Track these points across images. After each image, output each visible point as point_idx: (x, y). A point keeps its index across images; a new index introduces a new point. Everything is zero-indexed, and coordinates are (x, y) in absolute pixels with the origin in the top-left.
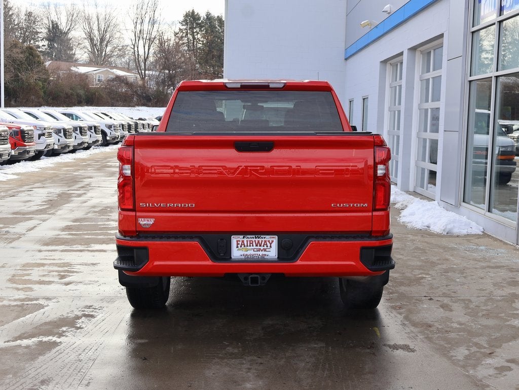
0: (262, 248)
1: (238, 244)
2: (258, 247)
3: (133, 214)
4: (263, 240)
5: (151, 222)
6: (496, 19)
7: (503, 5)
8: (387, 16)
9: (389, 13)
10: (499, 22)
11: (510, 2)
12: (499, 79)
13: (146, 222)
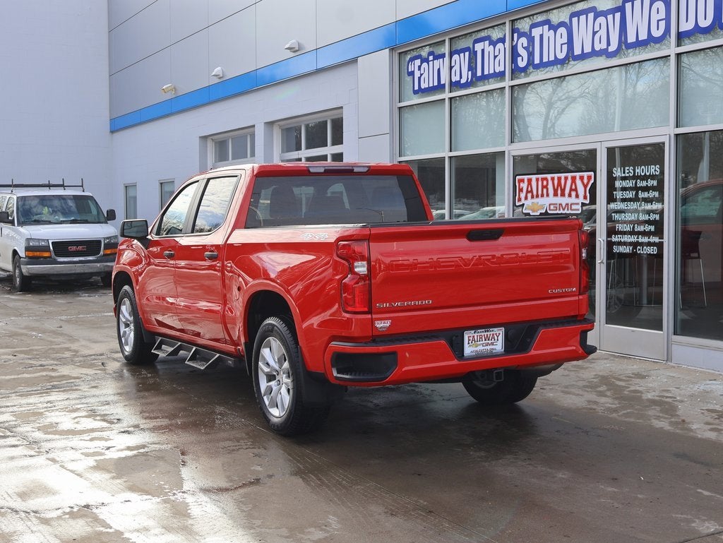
0: (490, 342)
1: (469, 340)
2: (487, 342)
3: (369, 316)
4: (492, 333)
5: (387, 324)
6: (446, 95)
7: (453, 80)
8: (216, 81)
9: (220, 78)
10: (451, 99)
11: (468, 79)
12: (453, 160)
13: (382, 325)
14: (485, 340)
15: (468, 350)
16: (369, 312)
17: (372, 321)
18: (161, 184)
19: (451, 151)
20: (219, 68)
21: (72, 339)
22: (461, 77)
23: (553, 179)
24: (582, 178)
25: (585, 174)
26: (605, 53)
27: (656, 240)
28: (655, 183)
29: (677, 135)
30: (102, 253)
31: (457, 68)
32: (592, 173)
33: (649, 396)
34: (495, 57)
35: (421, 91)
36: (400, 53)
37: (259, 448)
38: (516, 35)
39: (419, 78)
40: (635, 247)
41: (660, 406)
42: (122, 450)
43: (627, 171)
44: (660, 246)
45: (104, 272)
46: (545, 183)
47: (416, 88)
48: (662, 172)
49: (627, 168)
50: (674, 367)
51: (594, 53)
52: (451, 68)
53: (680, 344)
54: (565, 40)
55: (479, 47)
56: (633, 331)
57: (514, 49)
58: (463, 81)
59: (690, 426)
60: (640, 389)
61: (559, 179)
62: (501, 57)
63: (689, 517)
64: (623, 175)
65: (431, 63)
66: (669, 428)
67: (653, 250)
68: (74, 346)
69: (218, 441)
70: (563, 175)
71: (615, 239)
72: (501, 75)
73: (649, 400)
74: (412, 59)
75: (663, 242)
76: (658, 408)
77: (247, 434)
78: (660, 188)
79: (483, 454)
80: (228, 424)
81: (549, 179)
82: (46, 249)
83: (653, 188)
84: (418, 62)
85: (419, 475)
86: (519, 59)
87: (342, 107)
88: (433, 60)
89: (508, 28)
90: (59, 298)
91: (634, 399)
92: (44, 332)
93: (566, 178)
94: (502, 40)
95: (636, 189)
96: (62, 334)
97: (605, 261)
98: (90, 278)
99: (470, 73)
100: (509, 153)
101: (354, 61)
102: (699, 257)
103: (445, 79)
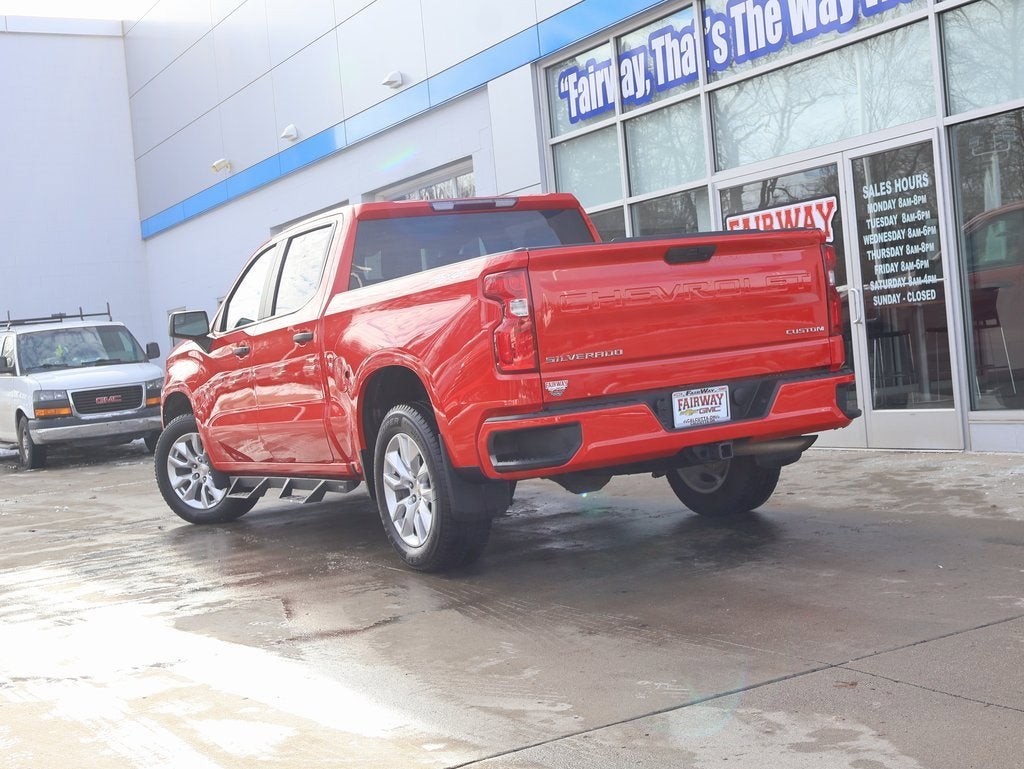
0: (710, 407)
1: (680, 405)
2: (706, 406)
3: (536, 376)
4: (711, 394)
5: (563, 385)
6: (618, 117)
7: (626, 96)
8: (289, 144)
9: (293, 140)
10: (624, 122)
11: (646, 91)
12: (635, 208)
13: (556, 387)
14: (703, 404)
15: (681, 419)
16: (537, 370)
17: (542, 382)
19: (630, 196)
20: (292, 125)
21: (112, 508)
22: (636, 90)
23: (779, 214)
24: (819, 207)
25: (824, 201)
26: (836, 26)
27: (933, 279)
28: (924, 199)
29: (948, 127)
30: (143, 404)
31: (629, 78)
32: (834, 198)
33: (943, 487)
34: (682, 54)
35: (578, 118)
36: (547, 69)
37: (394, 587)
38: (708, 20)
39: (577, 100)
40: (904, 295)
41: (959, 495)
42: (199, 607)
43: (882, 188)
44: (939, 287)
45: (150, 431)
46: (768, 221)
47: (574, 114)
48: (933, 186)
49: (882, 184)
50: (976, 456)
51: (821, 29)
52: (621, 78)
53: (979, 422)
54: (778, 16)
55: (657, 44)
57: (707, 40)
58: (640, 95)
59: (1005, 510)
60: (929, 481)
61: (788, 213)
62: (690, 53)
63: (1011, 597)
64: (878, 194)
65: (591, 76)
66: (975, 515)
67: (929, 295)
68: (116, 515)
69: (335, 586)
70: (792, 207)
71: (874, 286)
72: (692, 79)
73: (942, 491)
74: (564, 76)
75: (942, 283)
76: (958, 498)
77: (375, 575)
78: (931, 206)
79: (712, 564)
80: (346, 568)
81: (774, 215)
82: (64, 403)
83: (922, 207)
84: (573, 77)
85: (624, 592)
86: (716, 53)
87: (470, 157)
88: (594, 72)
89: (695, 11)
90: (88, 471)
91: (924, 491)
92: (71, 504)
93: (797, 211)
94: (689, 30)
95: (898, 211)
96: (97, 504)
97: (863, 320)
99: (648, 81)
100: (713, 189)
101: (482, 88)
102: (998, 325)
103: (613, 97)
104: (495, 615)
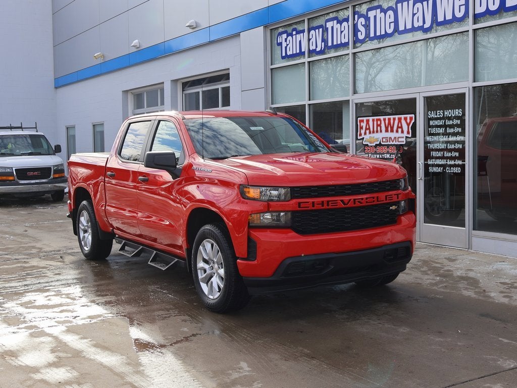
6: (306, 60)
7: (311, 49)
8: (134, 50)
9: (137, 48)
10: (309, 62)
11: (322, 48)
12: (311, 106)
18: (94, 125)
19: (310, 100)
20: (137, 41)
21: (36, 240)
22: (316, 47)
24: (406, 119)
25: (408, 116)
26: (421, 28)
27: (460, 162)
28: (459, 122)
29: (474, 88)
30: (52, 177)
31: (313, 40)
32: (413, 115)
33: (459, 273)
34: (342, 32)
35: (287, 57)
36: (271, 29)
37: (184, 315)
38: (356, 16)
39: (286, 48)
40: (444, 168)
41: (466, 280)
42: (84, 319)
43: (438, 114)
44: (463, 167)
45: (54, 191)
47: (284, 55)
48: (464, 114)
49: (438, 111)
50: (474, 253)
51: (414, 29)
52: (309, 40)
53: (478, 237)
54: (392, 19)
55: (329, 25)
56: (444, 228)
57: (355, 26)
58: (318, 49)
59: (489, 294)
60: (451, 269)
61: (389, 119)
62: (346, 32)
63: (495, 357)
64: (436, 116)
65: (294, 37)
66: (475, 296)
67: (457, 170)
68: (38, 245)
69: (154, 311)
71: (430, 162)
72: (345, 45)
73: (458, 276)
74: (280, 34)
75: (464, 165)
76: (466, 282)
77: (174, 306)
78: (462, 125)
79: (345, 316)
80: (159, 298)
82: (11, 174)
83: (457, 126)
84: (284, 36)
85: (301, 332)
86: (359, 33)
87: (229, 69)
88: (296, 35)
89: (350, 9)
90: (22, 210)
91: (447, 275)
92: (15, 235)
93: (394, 119)
94: (347, 20)
95: (445, 126)
96: (28, 236)
97: (423, 178)
98: (43, 195)
99: (323, 43)
100: (352, 102)
101: (237, 35)
102: (486, 175)
103: (304, 48)
104: (237, 341)
